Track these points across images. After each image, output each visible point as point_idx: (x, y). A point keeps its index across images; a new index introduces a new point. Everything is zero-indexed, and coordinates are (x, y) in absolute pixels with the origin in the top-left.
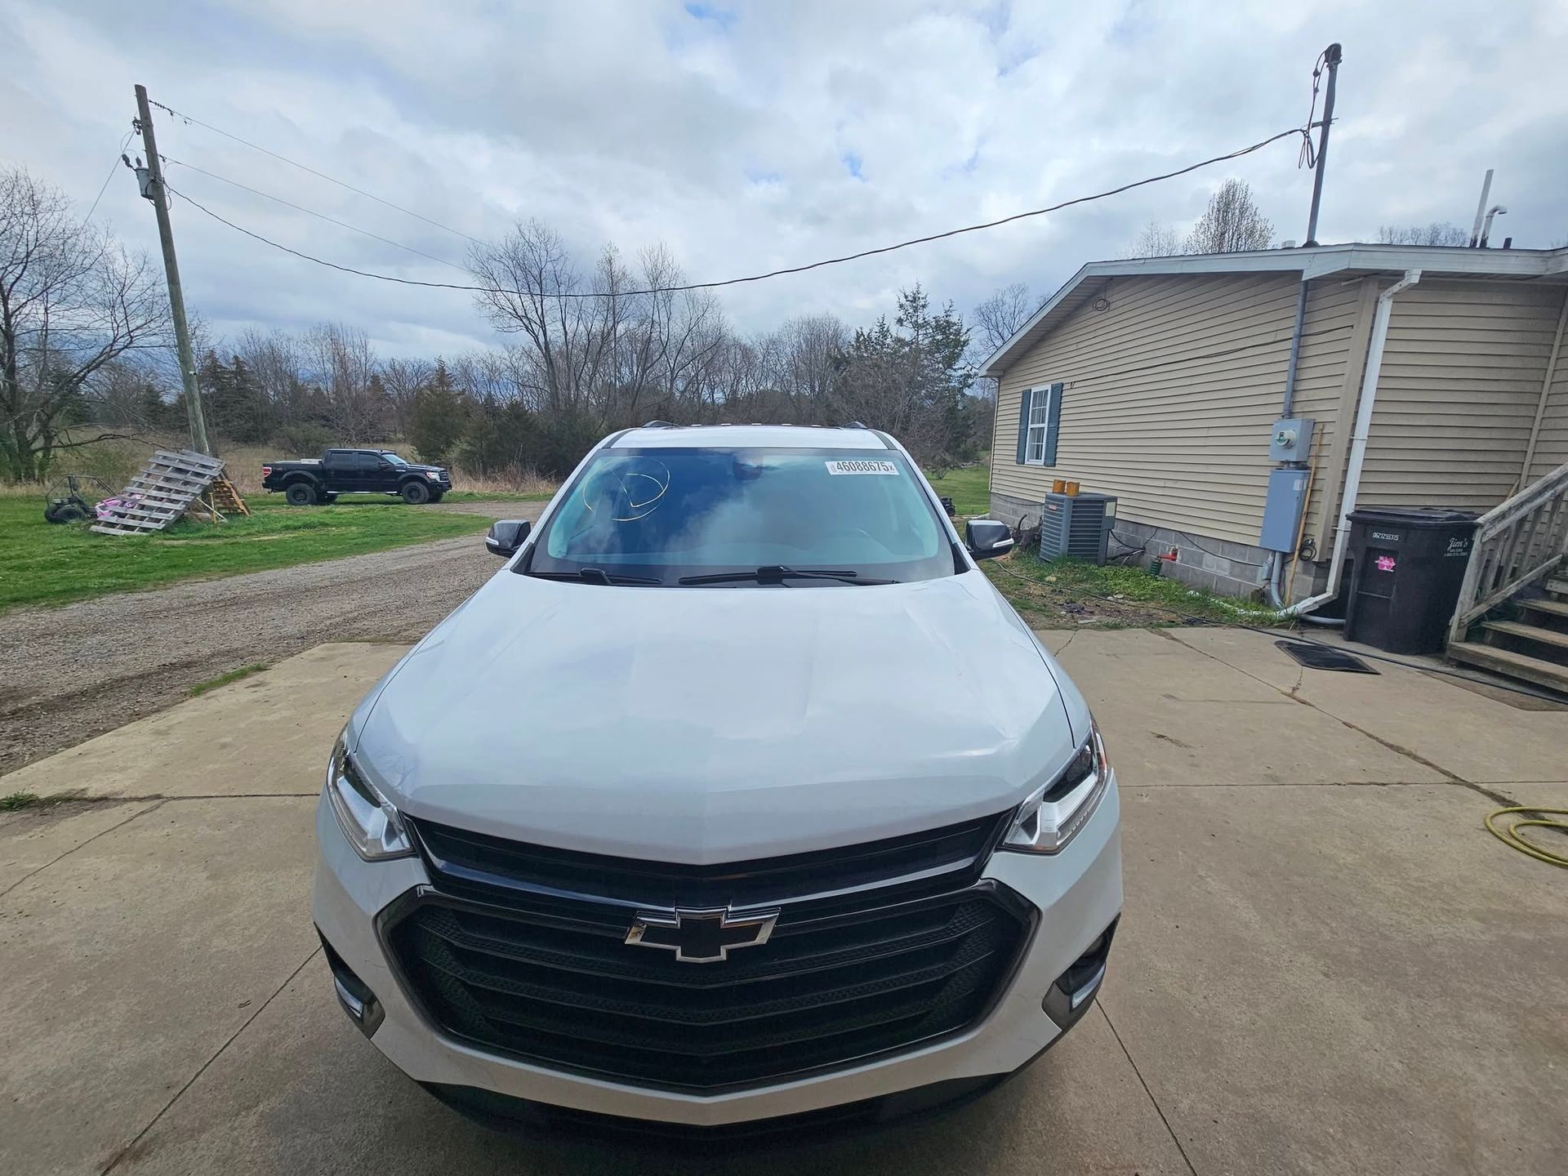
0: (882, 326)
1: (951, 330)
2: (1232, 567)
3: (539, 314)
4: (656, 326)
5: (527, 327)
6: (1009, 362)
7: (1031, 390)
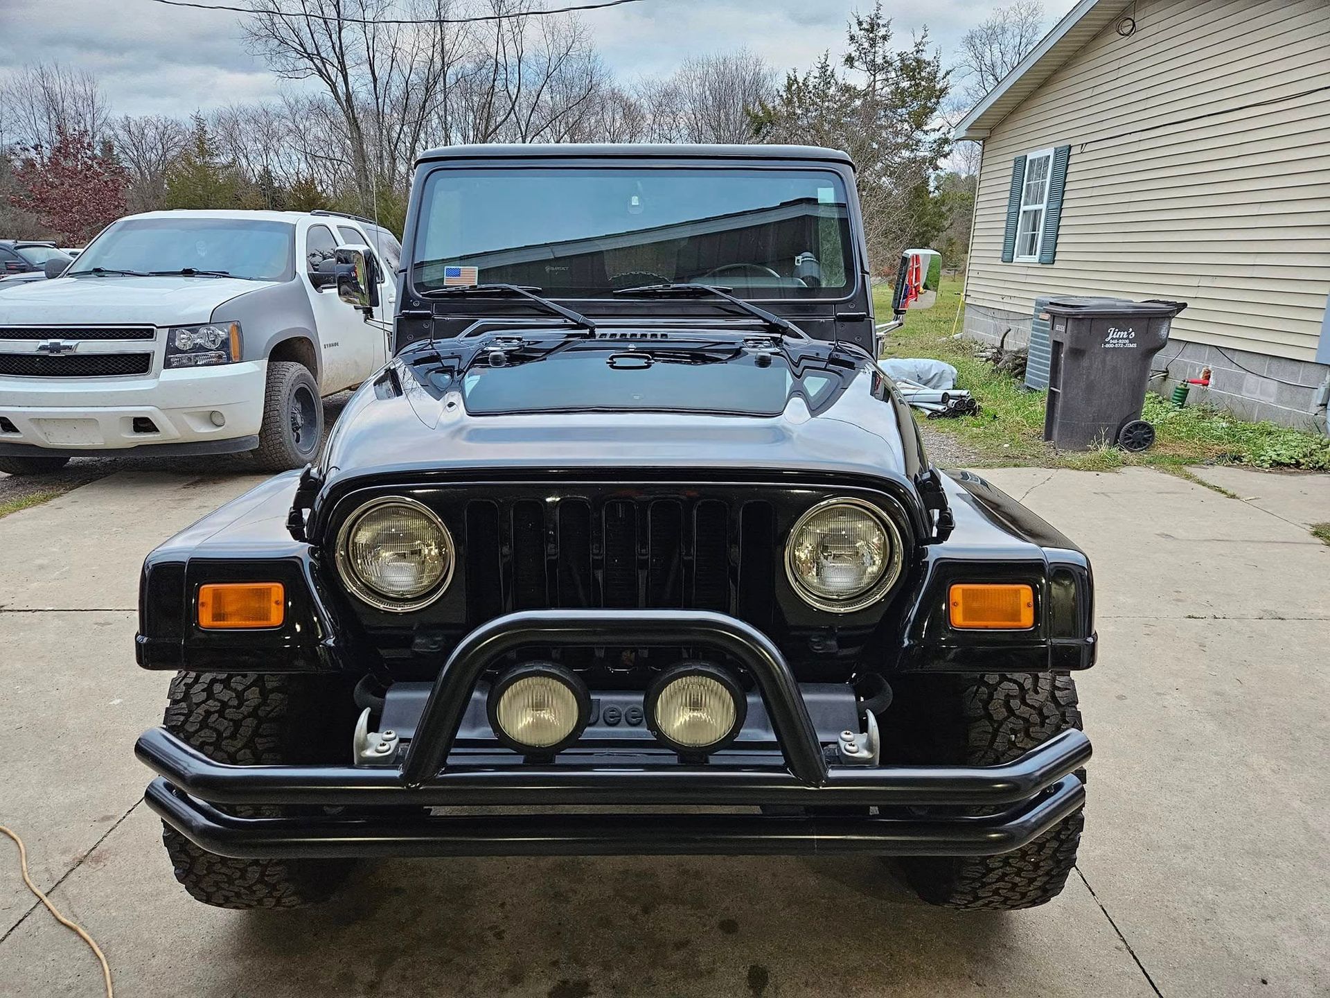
0: (824, 68)
1: (923, 74)
2: (1280, 393)
3: (337, 49)
4: (501, 69)
5: (320, 71)
6: (998, 117)
7: (1026, 156)
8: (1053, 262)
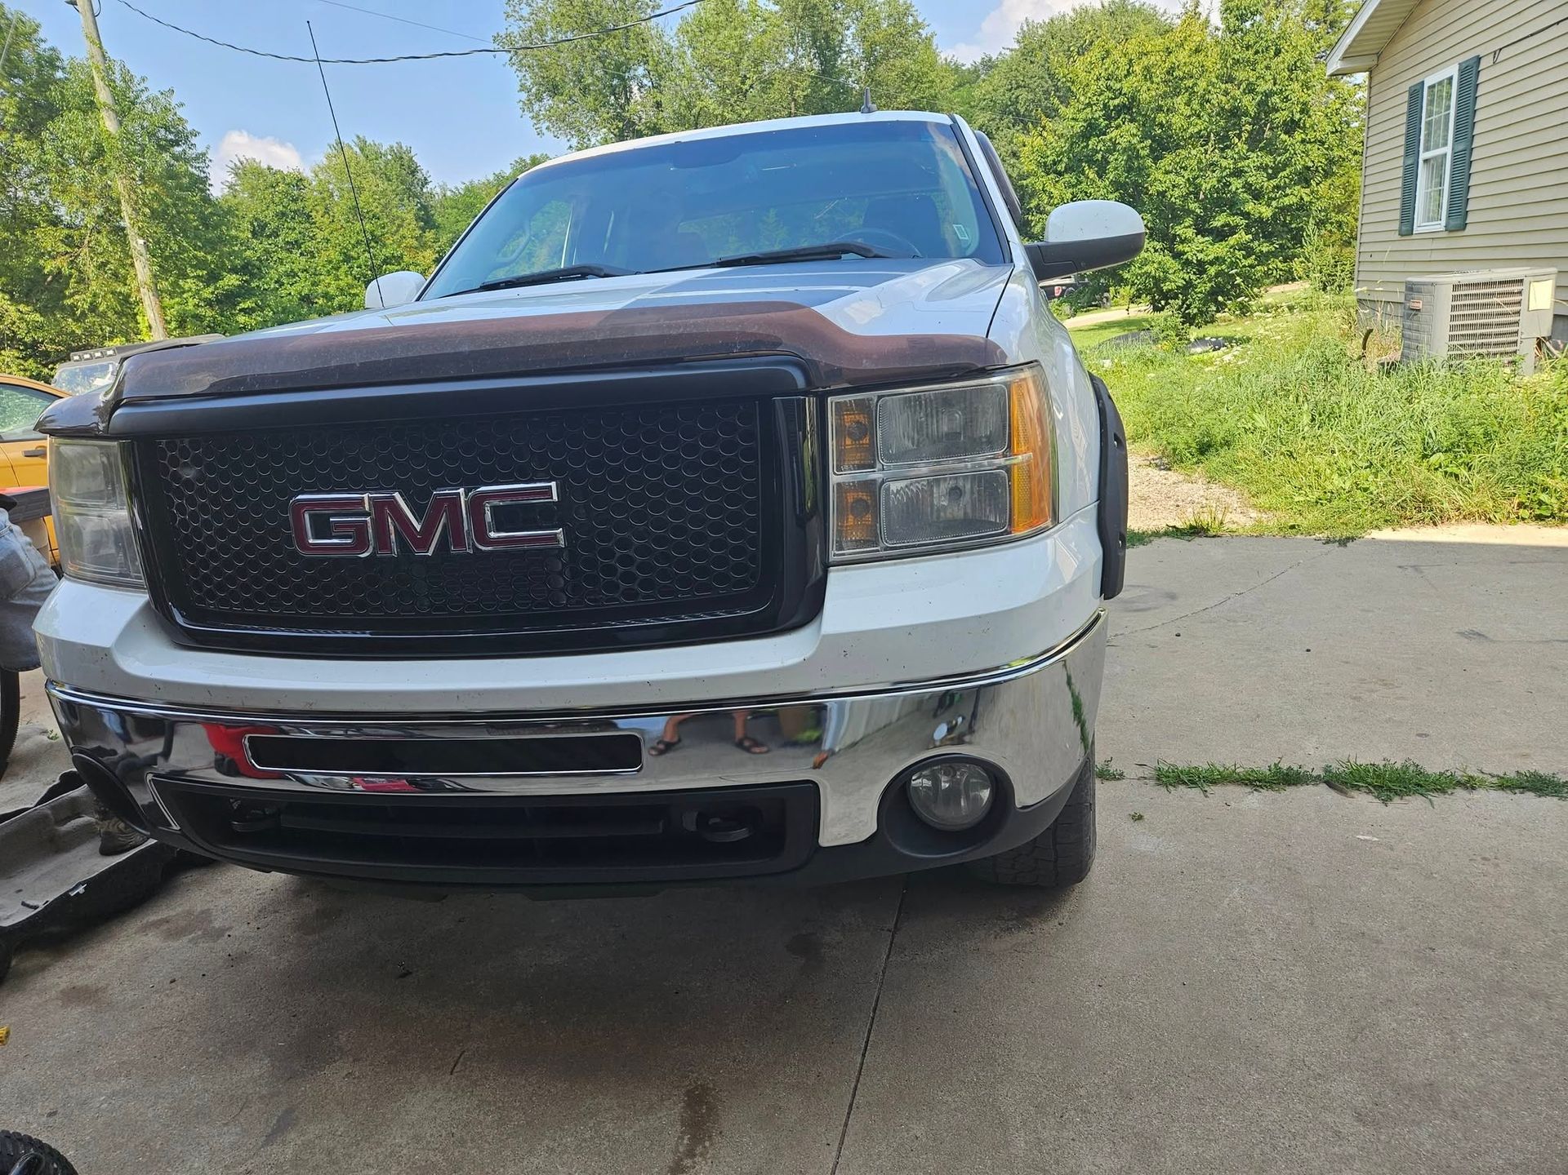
6: (1385, 34)
7: (1423, 82)
8: (1464, 226)
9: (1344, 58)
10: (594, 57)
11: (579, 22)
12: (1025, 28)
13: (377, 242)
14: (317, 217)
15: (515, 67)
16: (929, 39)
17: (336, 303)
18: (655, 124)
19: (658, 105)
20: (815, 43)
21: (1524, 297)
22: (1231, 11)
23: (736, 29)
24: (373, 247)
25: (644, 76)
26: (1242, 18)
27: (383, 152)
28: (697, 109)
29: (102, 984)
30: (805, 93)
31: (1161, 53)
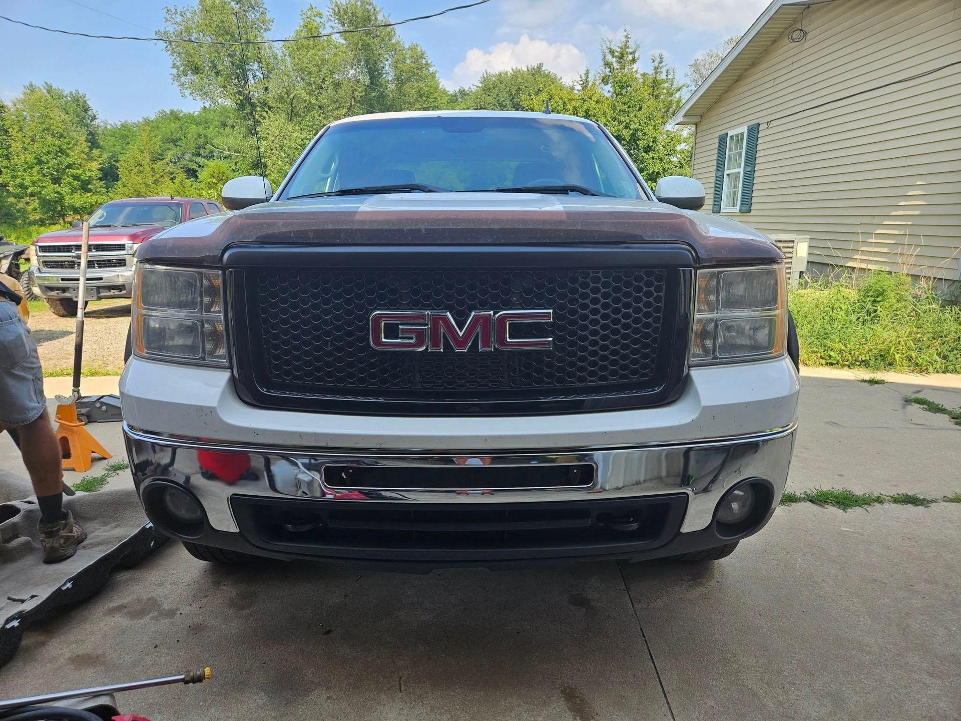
6: (706, 106)
7: (727, 134)
8: (750, 211)
9: (684, 116)
10: (226, 54)
11: (217, 31)
12: (485, 76)
13: (62, 153)
14: (13, 132)
15: (169, 52)
16: (433, 74)
17: (29, 191)
18: (264, 100)
19: (266, 89)
20: (367, 66)
21: (794, 249)
22: (617, 83)
23: (319, 50)
24: (60, 156)
25: (257, 70)
26: (622, 87)
27: (64, 94)
28: (293, 94)
29: (99, 652)
30: (361, 94)
31: (580, 101)
